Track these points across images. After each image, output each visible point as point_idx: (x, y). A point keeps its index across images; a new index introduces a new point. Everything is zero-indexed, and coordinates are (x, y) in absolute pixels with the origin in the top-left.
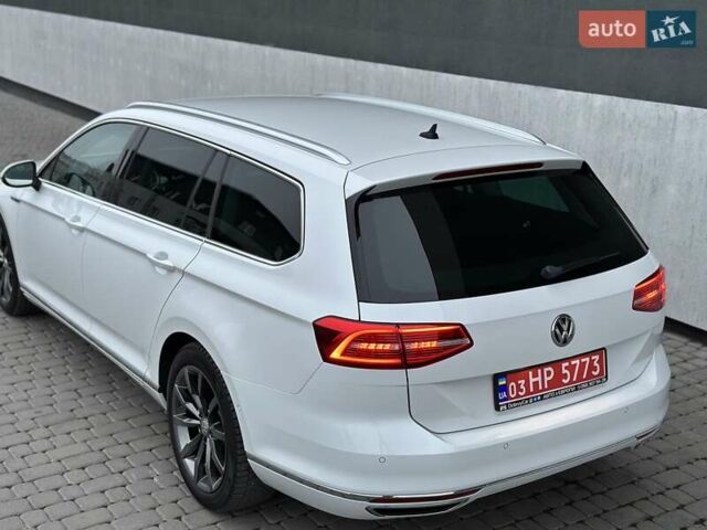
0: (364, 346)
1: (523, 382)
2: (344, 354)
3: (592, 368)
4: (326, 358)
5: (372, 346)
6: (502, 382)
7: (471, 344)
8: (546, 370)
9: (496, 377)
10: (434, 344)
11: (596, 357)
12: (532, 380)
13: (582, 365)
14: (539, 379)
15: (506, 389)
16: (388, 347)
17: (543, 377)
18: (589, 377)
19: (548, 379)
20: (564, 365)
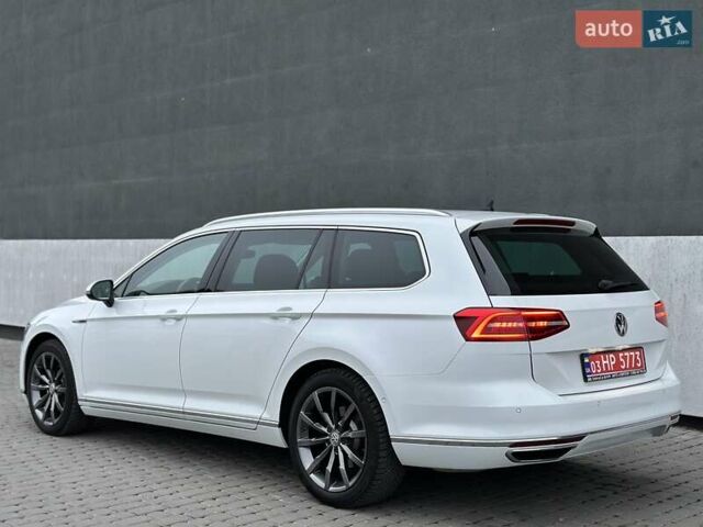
0: (497, 325)
1: (598, 362)
2: (482, 333)
3: (636, 361)
4: (468, 339)
5: (504, 325)
6: (586, 361)
7: (568, 326)
8: (611, 356)
9: (583, 356)
10: (545, 323)
11: (638, 353)
12: (604, 362)
13: (631, 357)
14: (607, 362)
15: (589, 365)
16: (515, 325)
17: (610, 361)
18: (636, 367)
19: (612, 363)
20: (621, 355)
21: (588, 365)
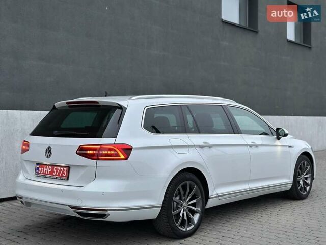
1: (43, 169)
3: (63, 173)
6: (38, 167)
8: (50, 167)
9: (38, 164)
11: (65, 169)
12: (45, 169)
14: (47, 169)
17: (48, 170)
18: (62, 176)
19: (49, 171)
20: (55, 168)
21: (38, 169)
